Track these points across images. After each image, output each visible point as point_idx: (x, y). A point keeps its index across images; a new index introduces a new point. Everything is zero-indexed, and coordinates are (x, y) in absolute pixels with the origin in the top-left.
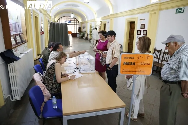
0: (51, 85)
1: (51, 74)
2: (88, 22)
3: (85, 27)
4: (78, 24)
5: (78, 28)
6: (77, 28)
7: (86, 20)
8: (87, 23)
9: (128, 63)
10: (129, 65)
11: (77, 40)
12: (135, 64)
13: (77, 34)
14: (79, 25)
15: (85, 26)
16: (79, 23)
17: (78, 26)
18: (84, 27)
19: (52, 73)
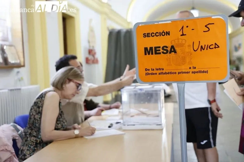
0: (32, 147)
1: (35, 119)
9: (156, 48)
10: (160, 53)
12: (174, 49)
18: (238, 46)
19: (37, 117)
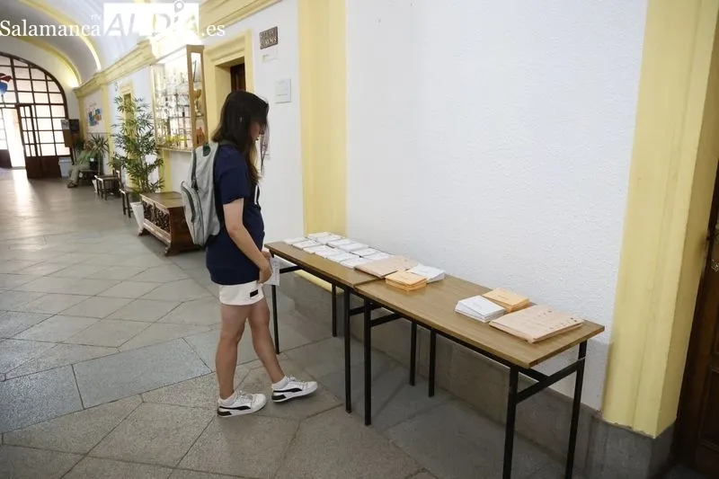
2: (109, 77)
3: (98, 111)
4: (58, 99)
5: (63, 124)
6: (58, 125)
7: (99, 68)
8: (107, 84)
11: (61, 196)
13: (61, 161)
14: (65, 104)
15: (97, 107)
16: (62, 92)
17: (59, 112)
18: (94, 113)
